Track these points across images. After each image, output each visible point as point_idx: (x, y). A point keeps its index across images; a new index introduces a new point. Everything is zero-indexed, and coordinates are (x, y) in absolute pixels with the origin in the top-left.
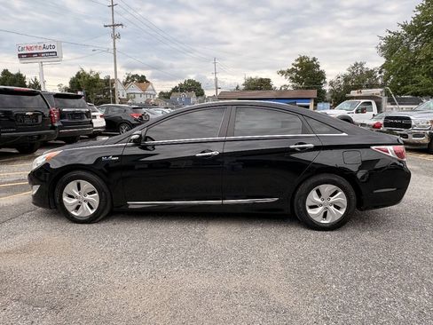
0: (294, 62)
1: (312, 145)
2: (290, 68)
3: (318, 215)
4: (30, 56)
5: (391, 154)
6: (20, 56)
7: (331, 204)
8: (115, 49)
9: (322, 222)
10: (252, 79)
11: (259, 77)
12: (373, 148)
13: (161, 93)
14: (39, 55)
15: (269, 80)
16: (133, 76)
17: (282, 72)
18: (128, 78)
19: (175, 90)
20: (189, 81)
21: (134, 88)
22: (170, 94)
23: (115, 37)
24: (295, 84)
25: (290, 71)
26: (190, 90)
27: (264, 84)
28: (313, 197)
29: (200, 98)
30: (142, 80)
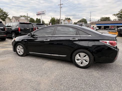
0: (120, 11)
1: (77, 39)
2: (118, 13)
3: (79, 63)
4: (39, 14)
5: (108, 44)
6: (37, 14)
7: (84, 60)
8: (60, 11)
9: (81, 65)
10: (103, 18)
11: (106, 17)
12: (101, 41)
13: (75, 23)
14: (41, 14)
15: (109, 18)
16: (67, 18)
17: (114, 15)
18: (65, 19)
19: (78, 22)
20: (83, 19)
21: (66, 22)
22: (77, 23)
23: (61, 8)
24: (119, 19)
25: (117, 14)
26: (83, 22)
27: (108, 19)
28: (77, 56)
29: (86, 24)
30: (69, 19)
